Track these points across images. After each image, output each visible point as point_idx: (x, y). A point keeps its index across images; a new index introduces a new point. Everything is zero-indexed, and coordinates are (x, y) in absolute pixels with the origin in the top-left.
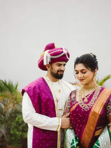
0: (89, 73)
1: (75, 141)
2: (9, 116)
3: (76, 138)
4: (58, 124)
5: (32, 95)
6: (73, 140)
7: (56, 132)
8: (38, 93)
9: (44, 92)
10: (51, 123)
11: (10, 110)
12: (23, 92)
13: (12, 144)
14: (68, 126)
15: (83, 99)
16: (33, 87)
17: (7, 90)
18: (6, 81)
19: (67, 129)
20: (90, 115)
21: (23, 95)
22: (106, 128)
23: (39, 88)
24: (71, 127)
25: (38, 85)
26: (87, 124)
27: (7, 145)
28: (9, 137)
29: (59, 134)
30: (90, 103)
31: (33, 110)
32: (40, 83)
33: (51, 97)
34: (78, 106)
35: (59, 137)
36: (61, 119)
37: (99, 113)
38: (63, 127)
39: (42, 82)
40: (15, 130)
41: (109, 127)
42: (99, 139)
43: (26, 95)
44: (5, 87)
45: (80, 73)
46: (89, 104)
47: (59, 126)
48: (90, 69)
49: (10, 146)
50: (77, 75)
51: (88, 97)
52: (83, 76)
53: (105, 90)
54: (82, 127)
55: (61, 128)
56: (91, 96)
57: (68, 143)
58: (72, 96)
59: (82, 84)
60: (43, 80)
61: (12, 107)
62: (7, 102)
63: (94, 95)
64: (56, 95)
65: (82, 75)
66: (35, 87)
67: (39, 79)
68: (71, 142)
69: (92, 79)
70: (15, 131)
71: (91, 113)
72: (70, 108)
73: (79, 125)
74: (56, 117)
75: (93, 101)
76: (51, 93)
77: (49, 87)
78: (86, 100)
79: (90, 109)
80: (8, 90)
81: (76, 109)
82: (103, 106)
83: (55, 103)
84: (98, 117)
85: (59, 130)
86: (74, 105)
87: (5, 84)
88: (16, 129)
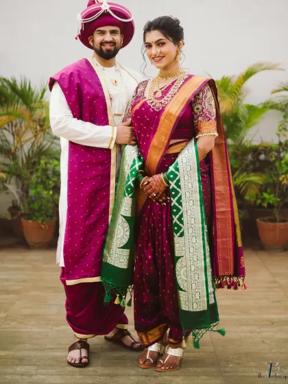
0: (170, 47)
1: (136, 162)
2: (25, 161)
3: (139, 158)
4: (111, 136)
5: (66, 86)
6: (134, 160)
7: (108, 151)
8: (78, 83)
9: (89, 84)
10: (98, 133)
11: (26, 148)
12: (52, 82)
13: (34, 218)
14: (127, 139)
15: (155, 93)
16: (69, 74)
17: (18, 101)
18: (15, 81)
19: (126, 145)
20: (162, 118)
21: (51, 89)
22: (193, 141)
23: (79, 76)
24: (133, 142)
25: (78, 71)
26: (157, 133)
27: (22, 219)
28: (26, 205)
29: (113, 155)
30: (165, 98)
31: (69, 112)
32: (80, 68)
33: (100, 91)
34: (145, 103)
35: (113, 161)
36: (115, 128)
37: (177, 114)
38: (119, 142)
39: (85, 66)
40: (40, 188)
41: (196, 140)
42: (179, 159)
43: (57, 87)
44: (13, 94)
45: (154, 46)
46: (162, 101)
47: (112, 138)
48: (171, 39)
49: (30, 221)
50: (148, 51)
51: (163, 90)
52: (161, 52)
53: (193, 78)
54: (149, 138)
55: (116, 143)
56: (169, 88)
57: (127, 166)
58: (139, 90)
59: (158, 68)
60: (87, 63)
61: (33, 140)
62: (21, 127)
63: (173, 87)
64: (108, 89)
65: (159, 50)
66: (72, 74)
67: (81, 61)
68: (131, 163)
69: (175, 58)
70: (38, 189)
71: (164, 114)
72: (133, 106)
73: (145, 135)
74: (108, 124)
75: (170, 96)
76: (100, 85)
77: (96, 75)
78: (159, 94)
79: (163, 109)
80: (20, 101)
81: (141, 107)
82: (185, 103)
83: (108, 101)
84: (174, 120)
85: (112, 146)
86: (138, 102)
87: (13, 87)
88: (42, 186)
